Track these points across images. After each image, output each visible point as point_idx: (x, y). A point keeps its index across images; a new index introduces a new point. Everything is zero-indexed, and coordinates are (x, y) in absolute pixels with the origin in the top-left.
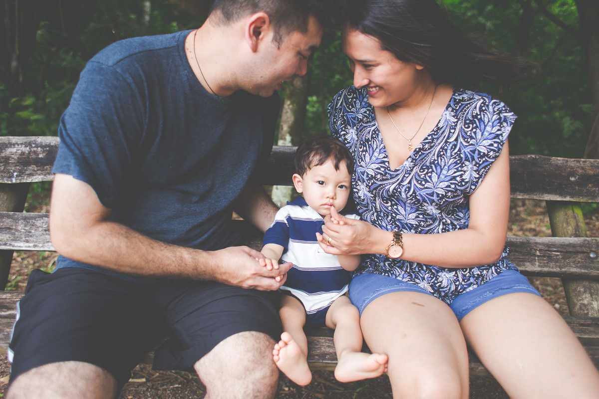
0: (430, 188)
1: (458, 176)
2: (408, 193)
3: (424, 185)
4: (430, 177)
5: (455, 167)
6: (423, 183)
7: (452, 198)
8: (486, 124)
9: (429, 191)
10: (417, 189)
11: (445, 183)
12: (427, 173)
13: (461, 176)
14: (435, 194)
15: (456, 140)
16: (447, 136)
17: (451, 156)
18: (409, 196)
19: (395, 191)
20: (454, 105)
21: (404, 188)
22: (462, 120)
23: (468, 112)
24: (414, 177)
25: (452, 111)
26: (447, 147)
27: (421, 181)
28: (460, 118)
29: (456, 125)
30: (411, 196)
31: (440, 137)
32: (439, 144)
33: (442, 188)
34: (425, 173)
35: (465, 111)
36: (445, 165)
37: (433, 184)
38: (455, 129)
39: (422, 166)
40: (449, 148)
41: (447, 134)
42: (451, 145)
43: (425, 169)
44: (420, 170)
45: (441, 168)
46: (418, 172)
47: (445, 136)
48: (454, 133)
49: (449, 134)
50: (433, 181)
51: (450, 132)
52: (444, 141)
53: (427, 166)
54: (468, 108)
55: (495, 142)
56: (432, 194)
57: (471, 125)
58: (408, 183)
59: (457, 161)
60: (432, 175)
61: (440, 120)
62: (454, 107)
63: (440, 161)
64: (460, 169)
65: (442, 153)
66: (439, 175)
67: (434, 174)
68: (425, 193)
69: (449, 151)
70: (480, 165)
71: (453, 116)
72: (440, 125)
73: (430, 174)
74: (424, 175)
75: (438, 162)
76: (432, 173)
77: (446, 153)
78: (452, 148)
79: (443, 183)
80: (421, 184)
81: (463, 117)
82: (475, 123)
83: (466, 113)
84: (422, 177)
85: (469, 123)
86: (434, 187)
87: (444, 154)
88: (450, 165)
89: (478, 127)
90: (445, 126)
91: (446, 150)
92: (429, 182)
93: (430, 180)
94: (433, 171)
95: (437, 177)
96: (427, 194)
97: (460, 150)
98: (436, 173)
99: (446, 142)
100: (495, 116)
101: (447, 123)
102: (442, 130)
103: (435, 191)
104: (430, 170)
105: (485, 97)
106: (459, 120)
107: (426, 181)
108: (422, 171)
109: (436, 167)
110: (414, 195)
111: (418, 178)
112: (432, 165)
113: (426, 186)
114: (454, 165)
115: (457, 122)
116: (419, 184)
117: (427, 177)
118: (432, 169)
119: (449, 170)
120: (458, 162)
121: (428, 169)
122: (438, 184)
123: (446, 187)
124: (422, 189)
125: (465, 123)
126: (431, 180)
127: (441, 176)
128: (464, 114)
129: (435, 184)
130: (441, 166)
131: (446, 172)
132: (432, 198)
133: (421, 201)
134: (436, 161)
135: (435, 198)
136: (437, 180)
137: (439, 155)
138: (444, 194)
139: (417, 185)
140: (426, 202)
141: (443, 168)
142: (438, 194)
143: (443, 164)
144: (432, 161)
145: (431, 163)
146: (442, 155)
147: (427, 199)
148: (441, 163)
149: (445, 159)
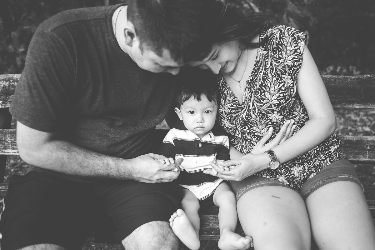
0: (267, 103)
1: (282, 87)
2: (255, 113)
4: (264, 95)
5: (278, 82)
6: (262, 101)
7: (285, 103)
8: (286, 46)
9: (268, 105)
10: (259, 107)
11: (276, 95)
12: (261, 94)
13: (284, 85)
14: (273, 106)
15: (271, 65)
16: (264, 65)
17: (272, 76)
18: (257, 114)
19: (247, 116)
21: (252, 111)
22: (271, 50)
23: (273, 44)
24: (254, 100)
26: (267, 72)
27: (260, 101)
28: (269, 50)
29: (268, 56)
30: (257, 113)
31: (260, 67)
32: (261, 72)
34: (259, 94)
35: (271, 43)
36: (271, 84)
37: (268, 99)
39: (256, 91)
40: (269, 72)
41: (264, 64)
42: (269, 70)
43: (258, 91)
44: (256, 94)
45: (269, 87)
46: (255, 96)
47: (263, 65)
48: (268, 61)
49: (265, 63)
50: (268, 97)
51: (266, 62)
52: (264, 69)
53: (258, 89)
54: (273, 40)
55: (295, 55)
56: (271, 106)
57: (277, 51)
58: (252, 106)
59: (277, 78)
60: (265, 94)
61: (257, 56)
63: (266, 83)
64: (281, 81)
65: (265, 78)
66: (270, 92)
67: (266, 93)
68: (266, 108)
69: (269, 75)
70: (291, 74)
71: (264, 50)
72: (258, 60)
73: (263, 94)
74: (260, 96)
76: (264, 93)
77: (268, 76)
78: (270, 71)
80: (260, 103)
81: (271, 48)
82: (279, 48)
83: (272, 45)
84: (259, 98)
85: (276, 50)
86: (270, 101)
87: (267, 78)
88: (274, 82)
89: (282, 50)
90: (261, 59)
91: (267, 75)
92: (266, 99)
93: (265, 98)
94: (264, 91)
95: (269, 94)
97: (276, 70)
98: (267, 92)
99: (265, 69)
100: (291, 38)
101: (262, 57)
102: (260, 62)
103: (272, 103)
104: (262, 91)
105: (281, 28)
106: (268, 51)
107: (263, 99)
108: (257, 94)
109: (265, 88)
110: (259, 112)
111: (257, 100)
112: (262, 87)
113: (264, 103)
115: (268, 53)
116: (259, 103)
117: (262, 96)
118: (263, 90)
119: (275, 86)
122: (271, 98)
123: (278, 97)
124: (263, 106)
125: (274, 51)
126: (266, 97)
127: (271, 92)
128: (271, 46)
129: (269, 99)
130: (268, 86)
131: (274, 88)
132: (272, 108)
133: (266, 114)
134: (263, 83)
135: (274, 108)
136: (270, 96)
137: (264, 79)
138: (278, 102)
139: (258, 104)
140: (269, 113)
141: (270, 86)
142: (275, 105)
143: (269, 84)
144: (260, 84)
145: (260, 86)
146: (266, 78)
147: (269, 111)
148: (267, 84)
149: (269, 81)
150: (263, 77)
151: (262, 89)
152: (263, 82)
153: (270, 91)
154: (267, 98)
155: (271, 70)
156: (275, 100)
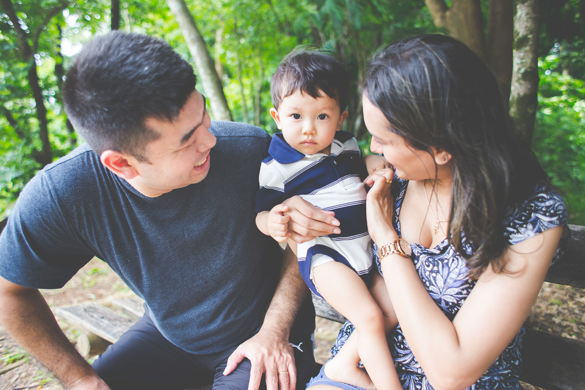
0: (435, 293)
3: (428, 287)
4: (435, 278)
6: (427, 285)
9: (435, 297)
11: (454, 289)
12: (431, 271)
14: (443, 302)
24: (420, 268)
27: (426, 281)
33: (451, 296)
34: (430, 269)
36: (456, 267)
37: (439, 289)
39: (428, 258)
43: (431, 263)
44: (426, 262)
45: (449, 270)
46: (424, 264)
50: (439, 284)
53: (433, 260)
56: (440, 301)
60: (437, 278)
63: (450, 261)
66: (446, 280)
67: (439, 277)
73: (434, 274)
75: (448, 263)
76: (437, 274)
79: (452, 289)
84: (426, 274)
86: (441, 293)
88: (463, 268)
92: (434, 285)
93: (434, 283)
94: (438, 272)
95: (442, 281)
98: (442, 276)
103: (443, 298)
104: (436, 268)
107: (431, 283)
109: (443, 267)
111: (423, 274)
112: (440, 262)
117: (431, 277)
122: (444, 290)
123: (457, 294)
126: (436, 283)
127: (448, 280)
129: (441, 290)
131: (456, 276)
135: (444, 305)
136: (443, 286)
138: (455, 302)
141: (453, 270)
142: (447, 302)
148: (451, 264)
149: (458, 261)
151: (438, 266)
153: (447, 278)
154: (437, 286)
156: (450, 297)
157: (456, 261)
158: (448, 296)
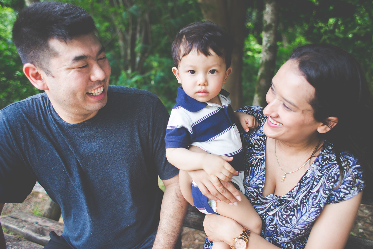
0: (289, 228)
2: (271, 222)
3: (284, 224)
4: (291, 219)
5: (315, 216)
6: (284, 222)
9: (288, 230)
11: (302, 225)
12: (289, 215)
15: (318, 191)
16: (310, 186)
17: (313, 205)
18: (271, 225)
20: (322, 161)
21: (269, 218)
22: (326, 176)
23: (332, 171)
24: (278, 213)
25: (319, 166)
26: (309, 197)
27: (283, 221)
28: (324, 174)
29: (320, 179)
30: (273, 225)
31: (305, 185)
32: (304, 191)
33: (298, 229)
34: (287, 214)
35: (330, 169)
36: (306, 212)
37: (292, 226)
38: (318, 182)
39: (287, 206)
40: (311, 197)
41: (311, 185)
42: (312, 196)
43: (288, 210)
44: (284, 209)
45: (302, 214)
46: (282, 210)
47: (309, 186)
48: (316, 185)
49: (312, 186)
50: (293, 223)
51: (313, 184)
52: (308, 190)
53: (290, 208)
54: (333, 167)
56: (290, 232)
58: (273, 215)
59: (317, 210)
60: (293, 218)
61: (307, 171)
62: (321, 163)
63: (302, 207)
65: (305, 201)
66: (299, 220)
67: (294, 218)
68: (283, 230)
69: (310, 201)
71: (319, 170)
72: (308, 175)
73: (291, 217)
74: (286, 216)
75: (300, 208)
76: (293, 216)
77: (308, 202)
78: (313, 198)
79: (300, 225)
80: (282, 222)
81: (327, 174)
83: (330, 171)
84: (284, 217)
86: (292, 227)
88: (311, 213)
90: (311, 178)
91: (308, 199)
92: (289, 223)
93: (289, 222)
94: (294, 215)
95: (296, 221)
96: (285, 231)
97: (319, 201)
98: (296, 218)
99: (309, 192)
101: (313, 175)
102: (308, 180)
103: (293, 230)
104: (292, 213)
106: (323, 175)
107: (287, 222)
109: (297, 212)
110: (275, 226)
111: (281, 216)
112: (295, 209)
113: (285, 225)
114: (315, 213)
115: (321, 176)
116: (281, 222)
117: (288, 218)
118: (294, 213)
119: (309, 217)
120: (319, 211)
121: (291, 211)
122: (295, 226)
123: (302, 228)
124: (282, 226)
125: (328, 179)
126: (291, 222)
128: (328, 171)
129: (293, 226)
130: (302, 212)
131: (306, 218)
132: (289, 234)
133: (279, 233)
134: (299, 206)
135: (291, 235)
136: (295, 223)
137: (302, 202)
138: (299, 232)
139: (279, 221)
140: (283, 235)
141: (304, 214)
142: (294, 233)
143: (304, 211)
144: (296, 204)
145: (294, 205)
146: (305, 203)
147: (284, 234)
148: (302, 209)
149: (306, 207)
150: (303, 199)
151: (294, 211)
152: (299, 204)
153: (300, 219)
154: (291, 223)
155: (315, 197)
157: (305, 207)
158: (296, 229)
